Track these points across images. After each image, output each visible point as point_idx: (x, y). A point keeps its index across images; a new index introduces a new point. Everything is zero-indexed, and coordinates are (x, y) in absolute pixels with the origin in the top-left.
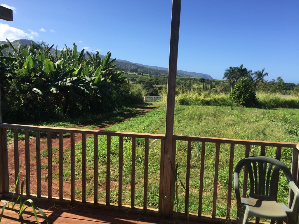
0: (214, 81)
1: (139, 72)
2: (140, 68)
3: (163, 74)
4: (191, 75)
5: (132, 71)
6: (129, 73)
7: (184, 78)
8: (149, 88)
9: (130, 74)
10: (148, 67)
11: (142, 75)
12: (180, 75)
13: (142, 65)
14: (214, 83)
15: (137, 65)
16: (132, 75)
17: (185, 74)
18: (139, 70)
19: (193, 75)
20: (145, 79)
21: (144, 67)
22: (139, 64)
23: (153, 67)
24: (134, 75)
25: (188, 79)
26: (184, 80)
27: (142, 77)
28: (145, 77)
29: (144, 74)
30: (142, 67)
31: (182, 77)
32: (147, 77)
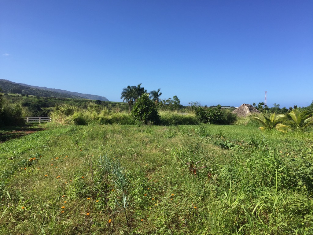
0: (110, 103)
1: (23, 93)
2: (24, 88)
3: (53, 96)
4: (85, 97)
5: (14, 91)
6: (9, 94)
7: (78, 100)
8: (36, 111)
9: (11, 96)
10: (35, 88)
11: (27, 96)
12: (73, 97)
13: (27, 85)
14: (111, 105)
15: (20, 85)
16: (14, 96)
17: (79, 96)
18: (23, 90)
19: (88, 97)
20: (31, 101)
21: (30, 88)
22: (23, 84)
23: (41, 87)
24: (16, 96)
25: (82, 101)
26: (78, 102)
27: (27, 99)
28: (31, 98)
29: (29, 96)
30: (27, 88)
31: (76, 99)
32: (33, 99)
